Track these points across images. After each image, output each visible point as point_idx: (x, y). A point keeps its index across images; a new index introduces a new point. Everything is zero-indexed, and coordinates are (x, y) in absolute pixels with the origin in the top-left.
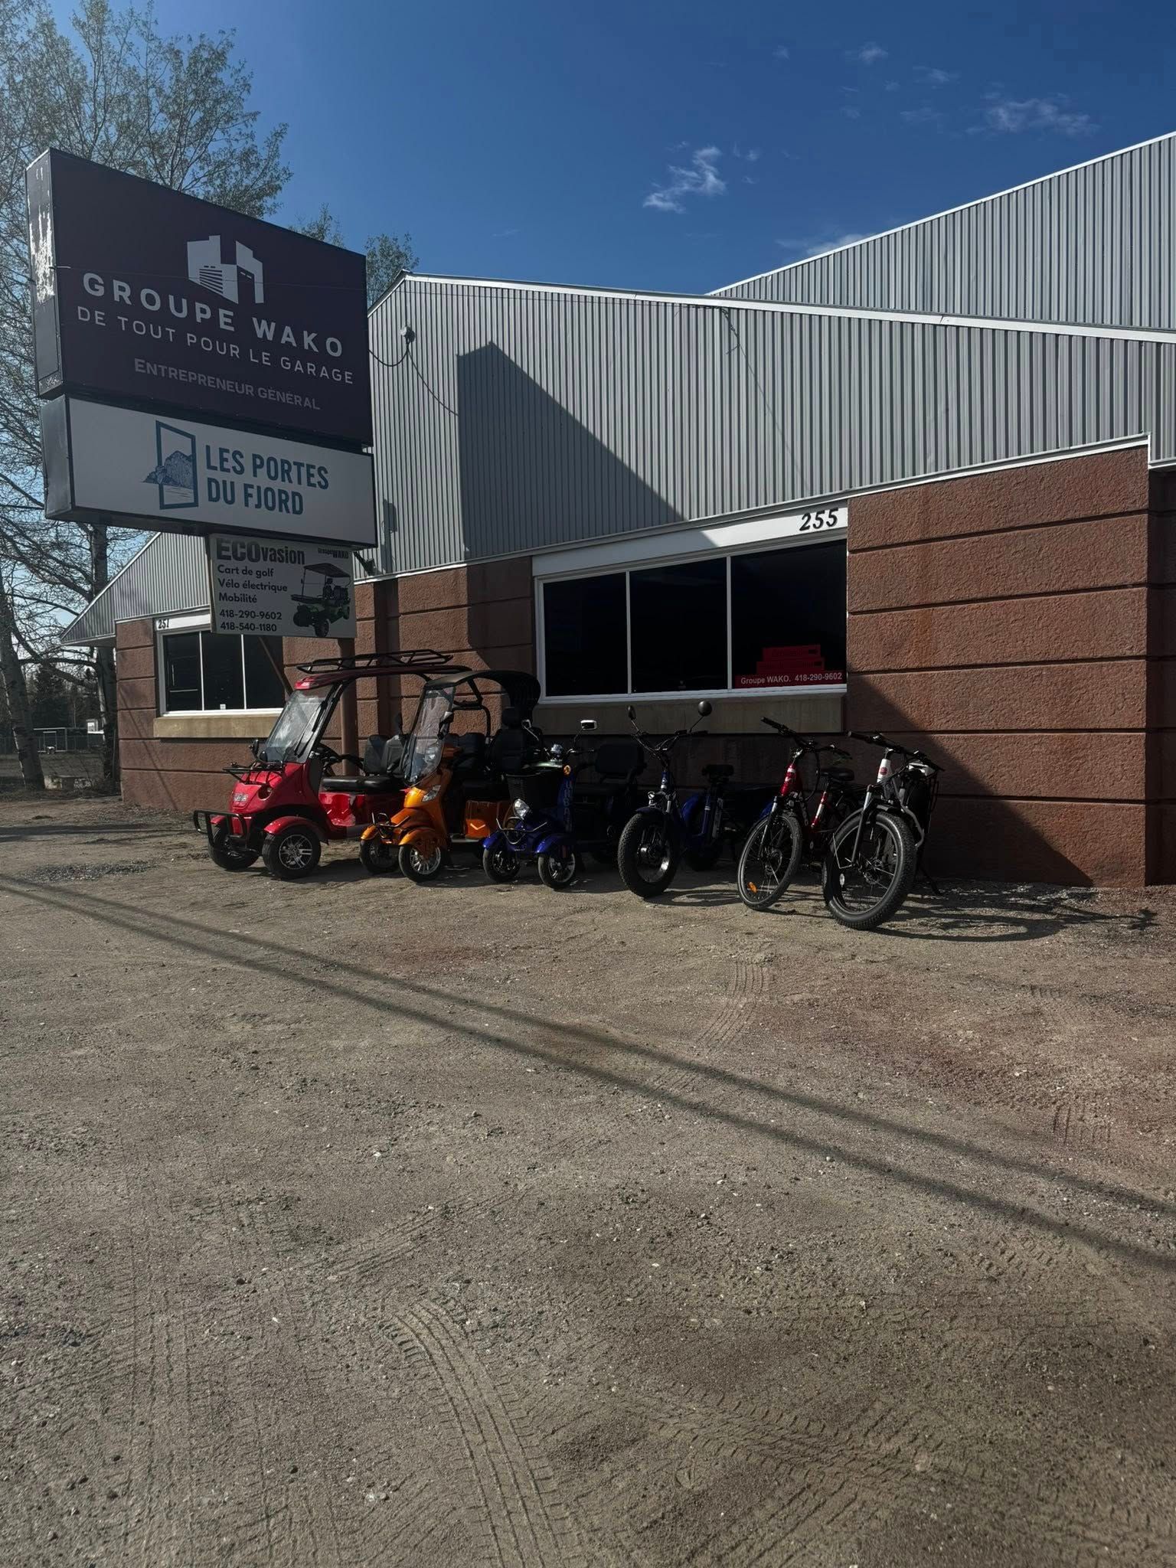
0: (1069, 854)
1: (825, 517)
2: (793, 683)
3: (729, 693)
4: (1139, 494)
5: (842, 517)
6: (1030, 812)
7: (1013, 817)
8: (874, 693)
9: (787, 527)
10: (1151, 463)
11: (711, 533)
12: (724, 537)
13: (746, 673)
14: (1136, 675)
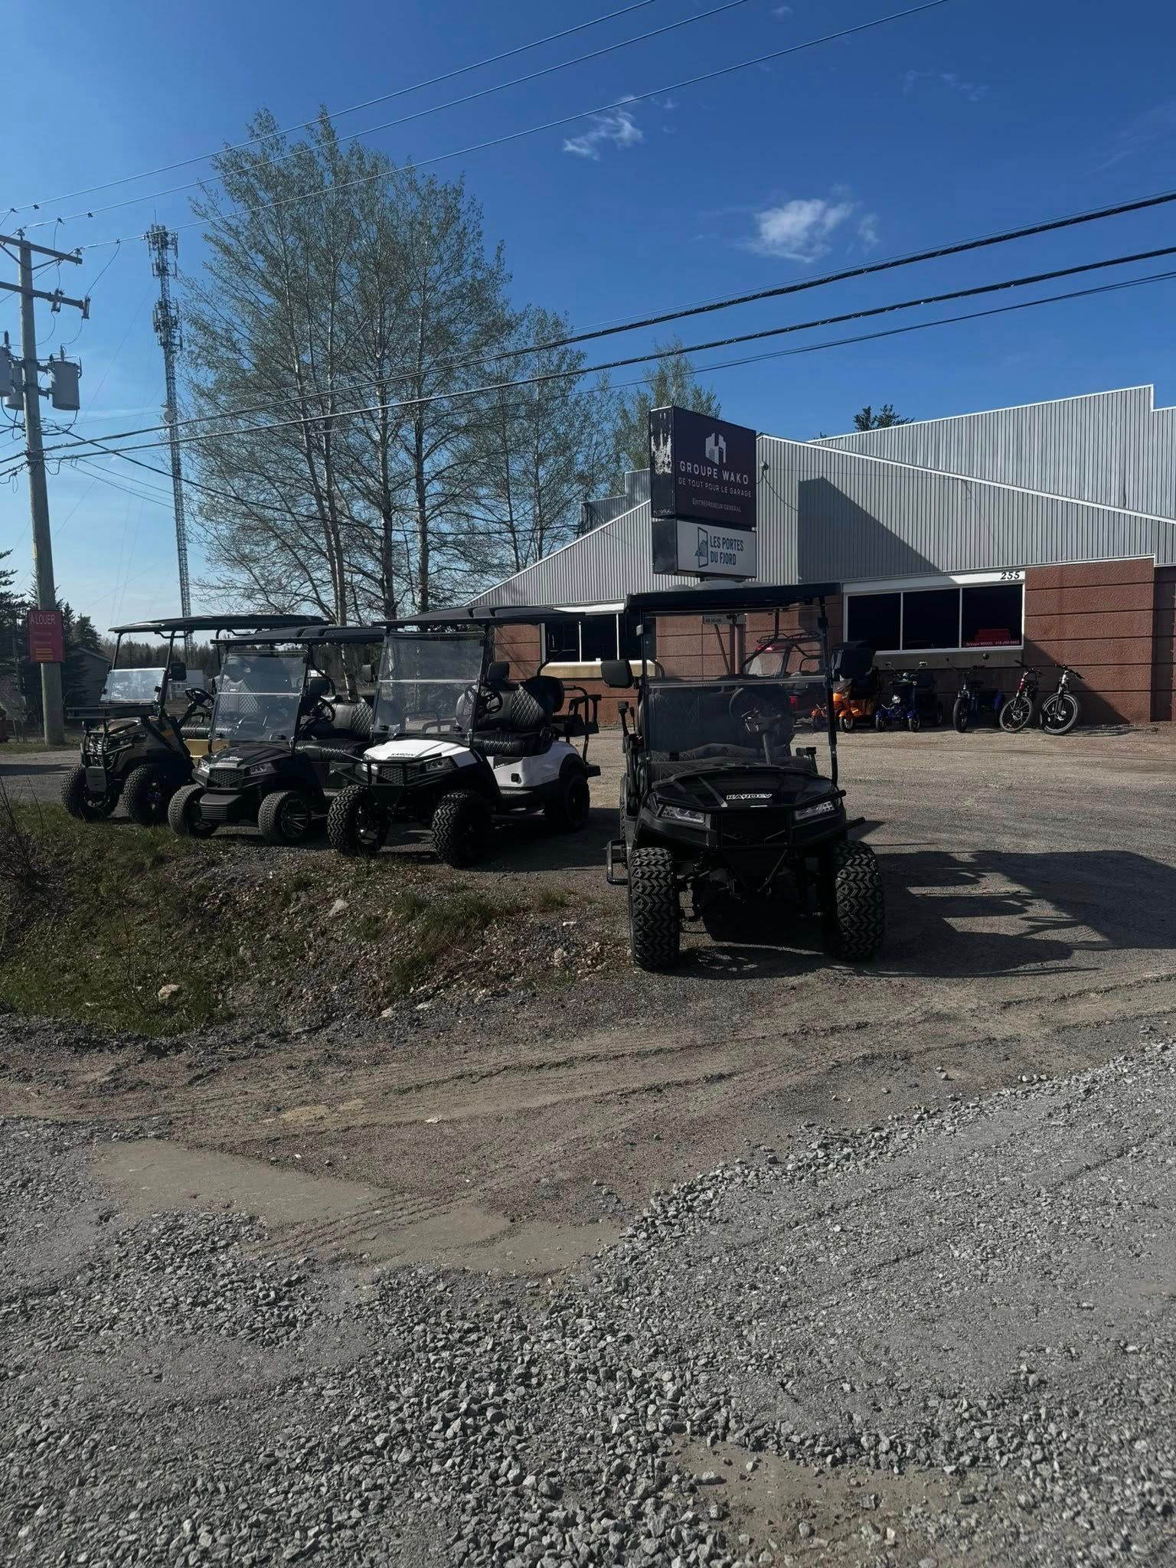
0: (1122, 713)
1: (1013, 574)
2: (994, 645)
3: (960, 649)
4: (1150, 576)
5: (1022, 575)
6: (1105, 696)
7: (1100, 699)
8: (1037, 649)
9: (995, 578)
10: (1155, 565)
11: (954, 578)
12: (961, 580)
13: (969, 639)
14: (1148, 644)
